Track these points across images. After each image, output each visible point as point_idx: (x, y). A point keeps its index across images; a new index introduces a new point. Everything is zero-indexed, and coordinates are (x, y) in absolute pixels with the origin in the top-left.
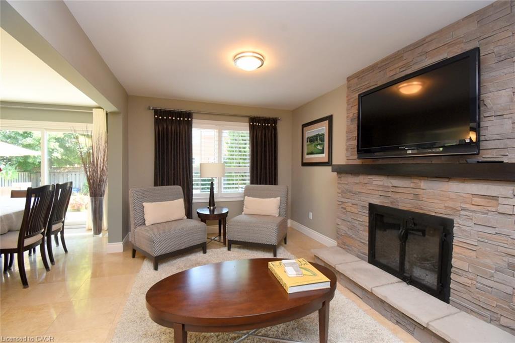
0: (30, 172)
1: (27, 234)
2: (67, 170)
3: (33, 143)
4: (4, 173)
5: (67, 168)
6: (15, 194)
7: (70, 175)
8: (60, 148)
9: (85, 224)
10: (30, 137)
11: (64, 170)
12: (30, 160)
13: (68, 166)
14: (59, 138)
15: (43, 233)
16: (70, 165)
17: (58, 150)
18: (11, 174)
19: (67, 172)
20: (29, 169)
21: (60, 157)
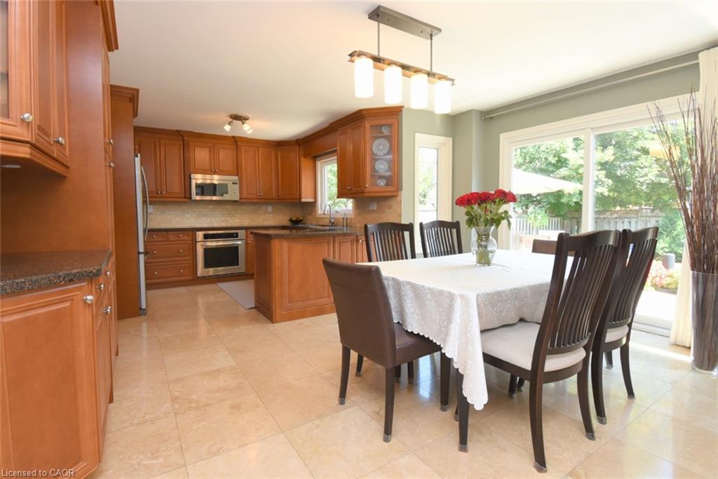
0: (563, 217)
1: (552, 345)
2: (615, 215)
3: (568, 174)
4: (533, 218)
5: (617, 212)
6: (539, 247)
7: (621, 222)
8: (606, 179)
9: (670, 329)
10: (566, 167)
11: (612, 214)
12: (564, 200)
13: (618, 208)
14: (606, 163)
15: (586, 348)
16: (621, 206)
17: (603, 183)
18: (540, 219)
19: (616, 218)
20: (562, 213)
21: (606, 194)
